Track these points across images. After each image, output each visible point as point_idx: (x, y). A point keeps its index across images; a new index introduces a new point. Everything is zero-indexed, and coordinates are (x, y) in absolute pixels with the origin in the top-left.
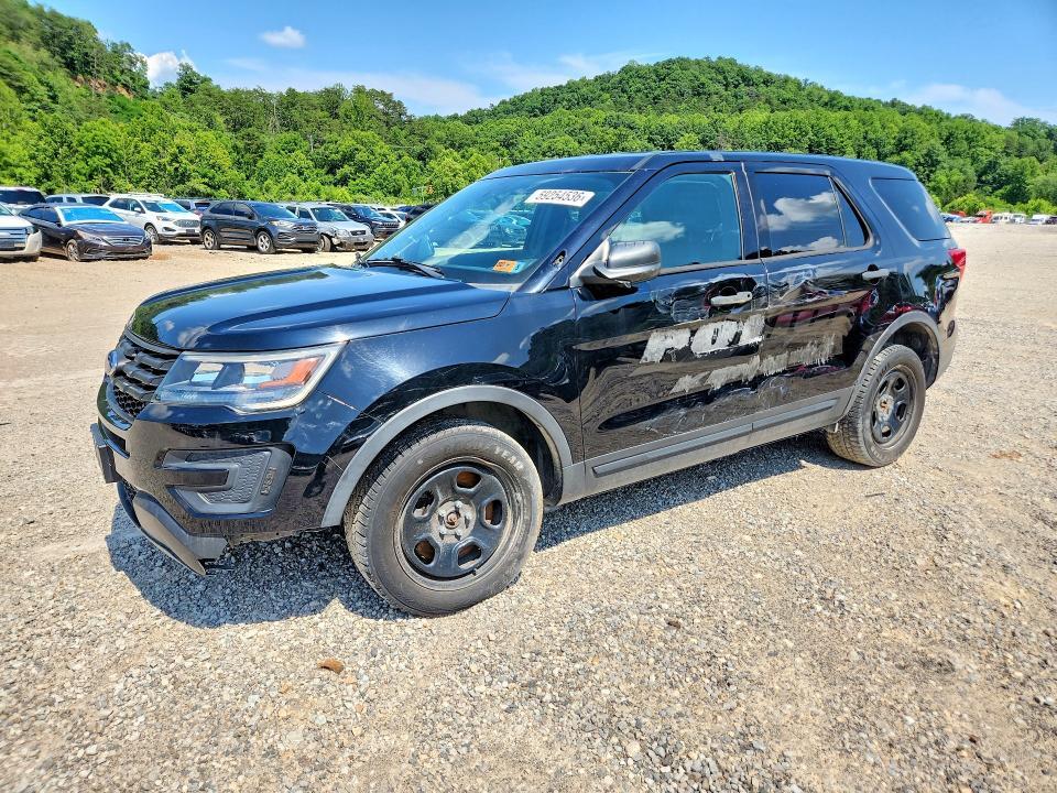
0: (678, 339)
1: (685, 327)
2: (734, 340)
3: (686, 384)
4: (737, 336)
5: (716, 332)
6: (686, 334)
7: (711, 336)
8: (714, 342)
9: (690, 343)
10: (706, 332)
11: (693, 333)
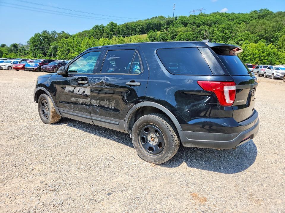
0: (72, 89)
1: (73, 86)
2: (83, 92)
3: (73, 99)
4: (84, 92)
5: (80, 89)
6: (73, 88)
7: (78, 90)
8: (79, 91)
9: (74, 90)
10: (78, 89)
11: (75, 88)
